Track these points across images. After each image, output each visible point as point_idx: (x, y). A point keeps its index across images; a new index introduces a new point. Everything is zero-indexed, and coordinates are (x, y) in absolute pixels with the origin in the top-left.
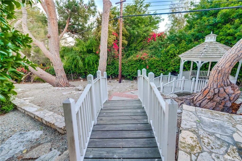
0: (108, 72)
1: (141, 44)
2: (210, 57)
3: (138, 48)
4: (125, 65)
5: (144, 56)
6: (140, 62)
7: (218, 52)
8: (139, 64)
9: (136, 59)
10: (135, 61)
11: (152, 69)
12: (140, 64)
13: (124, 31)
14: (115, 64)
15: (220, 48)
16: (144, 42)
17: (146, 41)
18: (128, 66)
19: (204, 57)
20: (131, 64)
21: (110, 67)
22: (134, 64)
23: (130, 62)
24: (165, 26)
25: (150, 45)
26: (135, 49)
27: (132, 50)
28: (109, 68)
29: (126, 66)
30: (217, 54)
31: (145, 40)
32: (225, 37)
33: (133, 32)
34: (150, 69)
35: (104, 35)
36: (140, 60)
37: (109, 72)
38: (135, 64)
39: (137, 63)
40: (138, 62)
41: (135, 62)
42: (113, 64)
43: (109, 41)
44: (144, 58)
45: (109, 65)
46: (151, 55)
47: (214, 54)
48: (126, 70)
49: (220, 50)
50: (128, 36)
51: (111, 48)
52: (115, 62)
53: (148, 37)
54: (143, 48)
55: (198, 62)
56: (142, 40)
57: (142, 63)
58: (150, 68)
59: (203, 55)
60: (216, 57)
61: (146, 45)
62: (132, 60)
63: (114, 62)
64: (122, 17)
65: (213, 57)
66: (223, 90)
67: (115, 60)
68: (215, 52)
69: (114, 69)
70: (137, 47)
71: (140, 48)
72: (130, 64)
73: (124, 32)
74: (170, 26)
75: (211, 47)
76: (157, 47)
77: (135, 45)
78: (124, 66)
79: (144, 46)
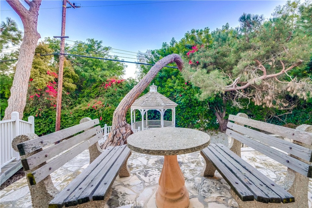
0: (37, 130)
1: (97, 90)
2: (149, 105)
3: (92, 95)
4: (69, 116)
5: (97, 105)
6: (91, 112)
7: (156, 101)
8: (90, 115)
9: (85, 108)
10: (84, 111)
11: (108, 121)
12: (92, 115)
13: (70, 71)
14: (51, 115)
15: (158, 98)
16: (101, 88)
17: (103, 87)
18: (74, 119)
19: (144, 105)
20: (79, 116)
21: (40, 121)
22: (83, 115)
23: (77, 112)
24: (135, 73)
25: (108, 92)
26: (88, 96)
27: (84, 97)
28: (39, 123)
29: (70, 119)
30: (155, 103)
31: (101, 86)
32: (169, 89)
33: (85, 75)
34: (106, 121)
35: (20, 73)
36: (91, 110)
37: (39, 130)
38: (85, 115)
39: (88, 114)
40: (88, 112)
41: (84, 113)
42: (47, 117)
43: (38, 82)
44: (97, 107)
45: (40, 118)
46: (107, 103)
47: (152, 103)
48: (70, 124)
49: (157, 99)
50: (77, 78)
51: (43, 92)
52: (51, 113)
53: (106, 83)
54: (99, 95)
55: (141, 110)
56: (98, 85)
57: (95, 114)
58: (106, 119)
59: (144, 103)
60: (153, 105)
61: (103, 92)
62: (79, 110)
63: (49, 114)
64: (63, 54)
65: (151, 105)
66: (119, 131)
67: (51, 110)
68: (154, 101)
69: (48, 125)
70: (91, 93)
71: (95, 95)
72: (77, 115)
73: (71, 73)
74: (140, 74)
75: (152, 96)
76: (115, 94)
77: (88, 91)
78: (68, 119)
79: (100, 93)
